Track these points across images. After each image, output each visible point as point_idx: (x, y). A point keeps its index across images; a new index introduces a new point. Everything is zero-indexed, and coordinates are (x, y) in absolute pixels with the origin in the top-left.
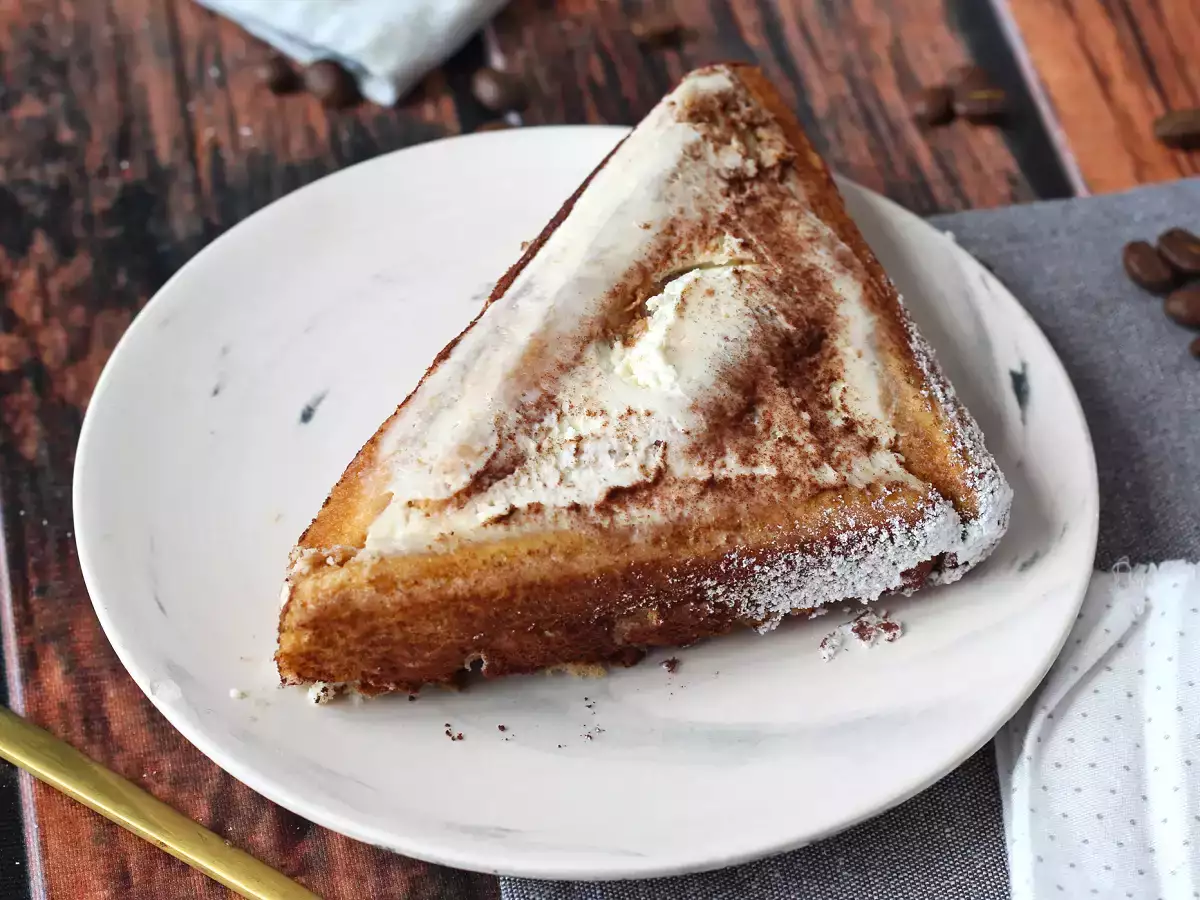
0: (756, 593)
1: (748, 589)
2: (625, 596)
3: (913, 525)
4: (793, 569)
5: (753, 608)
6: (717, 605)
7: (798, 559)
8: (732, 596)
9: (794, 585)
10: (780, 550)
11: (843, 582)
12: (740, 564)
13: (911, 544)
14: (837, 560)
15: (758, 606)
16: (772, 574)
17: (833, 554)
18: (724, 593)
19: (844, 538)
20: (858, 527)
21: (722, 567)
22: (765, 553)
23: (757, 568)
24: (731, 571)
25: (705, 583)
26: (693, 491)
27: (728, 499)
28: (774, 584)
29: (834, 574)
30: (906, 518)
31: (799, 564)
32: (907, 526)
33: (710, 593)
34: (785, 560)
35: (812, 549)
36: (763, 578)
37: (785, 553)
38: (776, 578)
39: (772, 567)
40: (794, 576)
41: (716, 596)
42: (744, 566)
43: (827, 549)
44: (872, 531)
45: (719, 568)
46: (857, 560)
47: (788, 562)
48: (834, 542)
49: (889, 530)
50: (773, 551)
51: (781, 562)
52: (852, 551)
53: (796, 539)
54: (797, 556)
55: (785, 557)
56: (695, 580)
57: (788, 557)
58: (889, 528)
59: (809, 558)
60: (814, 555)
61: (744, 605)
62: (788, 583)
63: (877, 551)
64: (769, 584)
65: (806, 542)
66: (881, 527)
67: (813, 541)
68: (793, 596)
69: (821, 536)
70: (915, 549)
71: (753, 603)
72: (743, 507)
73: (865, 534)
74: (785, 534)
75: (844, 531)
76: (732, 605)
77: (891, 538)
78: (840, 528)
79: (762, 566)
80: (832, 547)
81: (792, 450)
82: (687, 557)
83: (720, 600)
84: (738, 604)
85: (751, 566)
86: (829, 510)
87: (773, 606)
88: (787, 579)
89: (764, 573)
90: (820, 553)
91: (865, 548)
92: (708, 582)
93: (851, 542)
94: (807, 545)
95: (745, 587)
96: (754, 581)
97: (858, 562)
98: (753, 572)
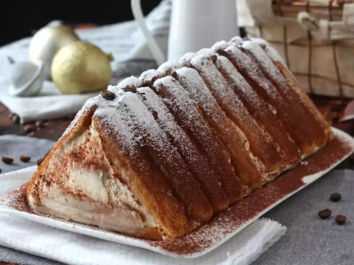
0: (129, 144)
3: (102, 118)
5: (133, 143)
6: (135, 151)
8: (132, 149)
9: (124, 137)
12: (124, 150)
13: (106, 117)
14: (115, 130)
15: (132, 143)
16: (124, 143)
17: (114, 132)
18: (132, 151)
19: (110, 131)
20: (106, 129)
21: (126, 153)
22: (120, 146)
23: (124, 146)
24: (126, 151)
26: (115, 167)
27: (113, 159)
28: (126, 141)
29: (119, 130)
30: (101, 120)
31: (119, 138)
33: (133, 153)
36: (125, 144)
38: (124, 142)
39: (122, 143)
40: (122, 138)
41: (133, 152)
42: (124, 149)
43: (114, 134)
45: (127, 154)
47: (120, 140)
48: (112, 133)
50: (119, 145)
51: (120, 142)
52: (112, 128)
53: (114, 141)
55: (119, 142)
56: (132, 158)
58: (104, 123)
59: (117, 136)
60: (116, 136)
61: (132, 145)
62: (125, 139)
63: (110, 123)
64: (126, 143)
65: (114, 139)
66: (105, 125)
67: (113, 137)
68: (127, 136)
69: (112, 136)
70: (107, 115)
71: (132, 144)
72: (112, 155)
73: (107, 127)
74: (114, 144)
75: (108, 132)
76: (134, 148)
77: (106, 121)
78: (108, 133)
79: (123, 146)
80: (113, 133)
81: (97, 150)
82: (127, 161)
83: (134, 151)
84: (133, 146)
85: (124, 148)
86: (105, 137)
87: (131, 139)
88: (124, 139)
89: (124, 144)
90: (115, 135)
91: (110, 126)
92: (131, 155)
93: (111, 129)
94: (115, 138)
95: (129, 147)
96: (127, 146)
97: (114, 126)
98: (125, 147)
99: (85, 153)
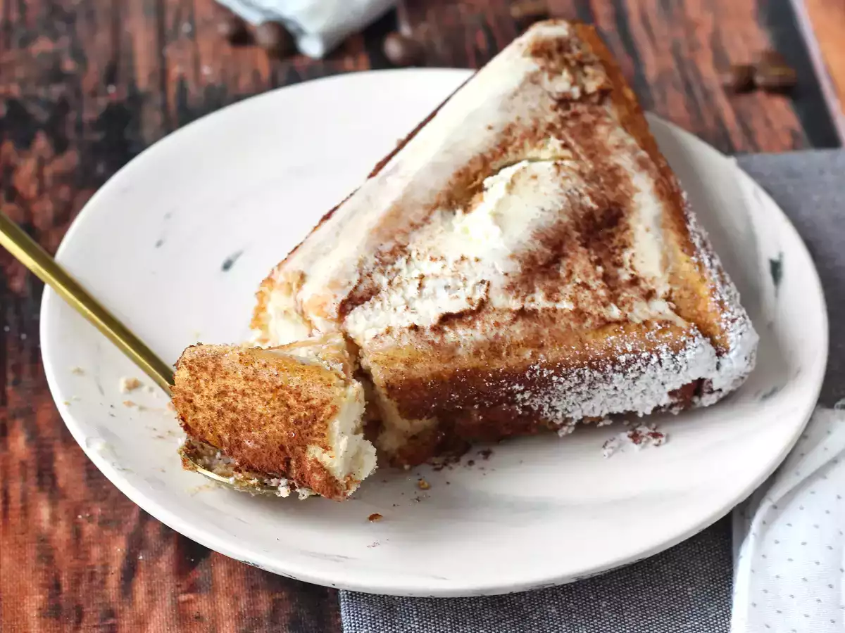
0: (554, 400)
1: (548, 396)
2: (453, 395)
3: (677, 353)
4: (583, 381)
5: (553, 413)
6: (524, 408)
7: (587, 373)
8: (536, 400)
9: (585, 396)
10: (573, 365)
11: (623, 396)
12: (541, 373)
13: (675, 368)
14: (618, 377)
15: (557, 411)
16: (567, 384)
17: (615, 371)
18: (531, 397)
19: (623, 359)
20: (634, 352)
21: (527, 375)
22: (561, 366)
23: (555, 378)
24: (535, 379)
25: (514, 387)
26: (508, 317)
27: (535, 325)
28: (568, 393)
29: (615, 388)
30: (672, 347)
31: (587, 378)
32: (672, 353)
33: (519, 397)
34: (577, 374)
35: (598, 366)
36: (560, 387)
37: (577, 368)
38: (570, 389)
39: (566, 379)
40: (584, 388)
41: (524, 400)
42: (545, 375)
43: (609, 367)
44: (645, 355)
45: (525, 376)
46: (633, 379)
47: (579, 376)
48: (615, 362)
49: (658, 355)
50: (567, 366)
51: (574, 375)
52: (629, 370)
53: (586, 357)
54: (586, 371)
55: (577, 371)
56: (506, 384)
57: (579, 371)
58: (658, 352)
59: (596, 373)
60: (599, 371)
61: (546, 409)
62: (579, 394)
63: (649, 372)
64: (565, 393)
65: (593, 360)
66: (652, 352)
67: (599, 360)
68: (584, 405)
69: (605, 356)
70: (678, 372)
71: (553, 409)
72: (546, 331)
73: (639, 357)
74: (577, 353)
75: (623, 354)
76: (536, 409)
77: (660, 362)
78: (620, 351)
79: (559, 377)
80: (613, 365)
81: (587, 292)
82: (499, 365)
83: (527, 404)
84: (541, 408)
85: (550, 376)
86: (612, 338)
87: (569, 412)
88: (579, 390)
89: (560, 383)
90: (604, 370)
91: (639, 368)
92: (517, 387)
93: (629, 363)
94: (594, 363)
95: (546, 394)
96: (553, 389)
97: (634, 380)
98: (552, 381)
99: (602, 255)
